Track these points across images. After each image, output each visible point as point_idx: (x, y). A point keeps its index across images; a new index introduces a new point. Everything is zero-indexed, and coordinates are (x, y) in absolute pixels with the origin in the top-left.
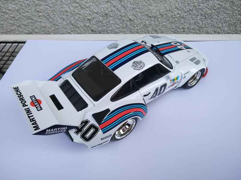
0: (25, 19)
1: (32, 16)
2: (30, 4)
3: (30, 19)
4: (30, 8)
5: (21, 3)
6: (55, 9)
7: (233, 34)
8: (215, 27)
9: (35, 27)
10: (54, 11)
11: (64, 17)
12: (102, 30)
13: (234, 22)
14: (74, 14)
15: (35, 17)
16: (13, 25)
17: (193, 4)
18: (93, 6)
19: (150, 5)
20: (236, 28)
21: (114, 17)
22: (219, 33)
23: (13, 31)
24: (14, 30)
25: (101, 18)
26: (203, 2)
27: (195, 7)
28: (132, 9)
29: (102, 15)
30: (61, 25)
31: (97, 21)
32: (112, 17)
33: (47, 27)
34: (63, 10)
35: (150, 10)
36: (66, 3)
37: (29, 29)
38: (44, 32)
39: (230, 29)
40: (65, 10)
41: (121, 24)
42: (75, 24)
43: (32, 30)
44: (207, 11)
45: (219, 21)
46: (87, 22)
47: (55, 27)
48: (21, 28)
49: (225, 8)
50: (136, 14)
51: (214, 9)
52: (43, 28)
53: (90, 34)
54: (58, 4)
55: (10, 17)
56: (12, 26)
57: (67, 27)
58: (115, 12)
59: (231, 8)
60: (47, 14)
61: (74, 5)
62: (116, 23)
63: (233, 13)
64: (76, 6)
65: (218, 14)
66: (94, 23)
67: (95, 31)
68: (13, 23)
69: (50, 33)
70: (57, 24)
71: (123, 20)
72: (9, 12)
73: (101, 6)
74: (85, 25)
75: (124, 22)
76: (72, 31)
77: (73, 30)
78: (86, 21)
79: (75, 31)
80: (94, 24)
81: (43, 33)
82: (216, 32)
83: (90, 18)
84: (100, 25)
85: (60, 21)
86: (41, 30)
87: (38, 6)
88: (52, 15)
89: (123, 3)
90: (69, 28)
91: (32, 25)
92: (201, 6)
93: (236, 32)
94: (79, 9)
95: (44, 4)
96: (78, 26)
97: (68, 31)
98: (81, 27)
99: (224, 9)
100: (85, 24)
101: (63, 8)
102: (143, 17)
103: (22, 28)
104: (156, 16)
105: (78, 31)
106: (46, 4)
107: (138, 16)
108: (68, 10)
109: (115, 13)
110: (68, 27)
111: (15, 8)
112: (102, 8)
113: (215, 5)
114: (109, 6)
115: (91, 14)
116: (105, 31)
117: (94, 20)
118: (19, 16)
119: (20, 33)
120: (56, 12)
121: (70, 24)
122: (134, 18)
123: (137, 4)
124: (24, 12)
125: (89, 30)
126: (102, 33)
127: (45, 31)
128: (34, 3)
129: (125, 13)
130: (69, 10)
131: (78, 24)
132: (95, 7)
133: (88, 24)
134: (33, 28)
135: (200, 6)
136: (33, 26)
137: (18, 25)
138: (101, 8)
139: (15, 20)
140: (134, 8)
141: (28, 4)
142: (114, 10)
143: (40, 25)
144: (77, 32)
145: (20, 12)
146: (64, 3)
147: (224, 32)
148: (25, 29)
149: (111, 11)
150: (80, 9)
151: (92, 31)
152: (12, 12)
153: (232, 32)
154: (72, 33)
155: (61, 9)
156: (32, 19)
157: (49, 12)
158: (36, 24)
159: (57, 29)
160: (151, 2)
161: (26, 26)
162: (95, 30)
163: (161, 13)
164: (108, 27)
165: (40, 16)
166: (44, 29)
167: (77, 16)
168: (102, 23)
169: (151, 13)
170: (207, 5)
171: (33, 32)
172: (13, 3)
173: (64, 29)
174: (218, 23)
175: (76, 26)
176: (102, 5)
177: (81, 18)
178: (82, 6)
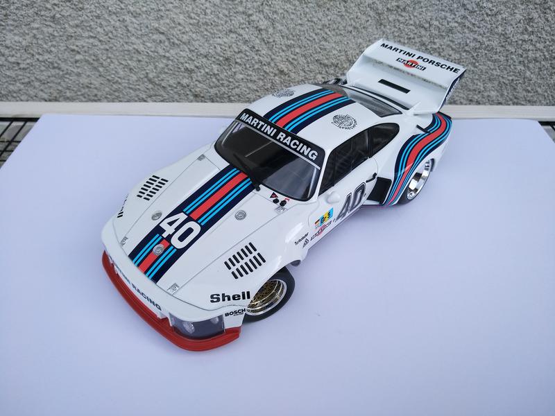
0: (43, 68)
1: (59, 62)
2: (56, 34)
3: (54, 68)
4: (54, 43)
5: (34, 31)
6: (111, 45)
7: (509, 105)
8: (470, 90)
9: (64, 86)
10: (110, 50)
11: (133, 64)
12: (219, 94)
13: (510, 78)
14: (154, 58)
15: (67, 64)
16: (15, 81)
17: (419, 40)
18: (197, 40)
19: (326, 40)
20: (515, 94)
21: (245, 65)
22: (478, 103)
23: (15, 95)
24: (15, 92)
25: (215, 67)
26: (442, 36)
27: (424, 44)
28: (284, 48)
29: (218, 59)
30: (125, 83)
31: (207, 73)
32: (240, 65)
33: (92, 86)
34: (131, 48)
35: (325, 49)
36: (136, 32)
37: (52, 91)
38: (85, 97)
39: (502, 95)
40: (134, 49)
41: (261, 82)
42: (156, 79)
43: (58, 93)
44: (450, 56)
45: (477, 77)
46: (184, 77)
47: (112, 85)
48: (32, 88)
49: (488, 48)
50: (293, 59)
51: (465, 51)
52: (83, 88)
53: (191, 102)
54: (119, 35)
55: (9, 62)
56: (13, 84)
57: (138, 87)
58: (248, 54)
59: (502, 49)
60: (93, 57)
61: (155, 37)
62: (249, 78)
63: (507, 61)
64: (161, 41)
65: (474, 61)
66: (200, 79)
67: (203, 97)
68: (14, 76)
69: (99, 100)
70: (117, 79)
71: (264, 71)
72: (7, 52)
73: (215, 39)
74: (179, 83)
75: (269, 77)
76: (150, 96)
77: (152, 93)
78: (181, 74)
79: (156, 95)
80: (199, 82)
81: (84, 99)
82: (471, 100)
83: (190, 66)
84: (213, 82)
85: (122, 73)
86: (79, 93)
87: (73, 40)
88: (104, 60)
89: (264, 36)
90: (142, 89)
91: (59, 81)
92: (438, 44)
93: (515, 100)
94: (167, 47)
95: (86, 34)
96: (163, 85)
97: (141, 95)
98: (169, 86)
99: (488, 50)
100: (178, 80)
101: (130, 44)
102: (311, 67)
103: (35, 88)
104: (340, 63)
105: (163, 97)
106: (92, 34)
107: (298, 63)
108: (141, 48)
109: (247, 56)
110: (142, 87)
111: (19, 42)
112: (218, 44)
113: (468, 42)
114: (233, 40)
115: (193, 58)
116: (225, 96)
117: (200, 72)
118: (28, 61)
119: (30, 98)
120: (114, 53)
121: (146, 79)
122: (290, 67)
123: (295, 38)
124: (40, 51)
125: (188, 94)
126: (217, 102)
127: (88, 95)
128: (65, 32)
129: (270, 56)
130: (143, 49)
131: (162, 80)
132: (203, 43)
133: (185, 81)
134: (60, 88)
135: (435, 43)
136: (59, 83)
137: (27, 80)
138: (216, 46)
139: (20, 69)
140: (289, 47)
141: (51, 34)
142: (246, 51)
143: (77, 82)
144: (162, 99)
145: (32, 52)
146: (133, 32)
147: (489, 100)
148: (42, 90)
149: (239, 52)
150: (169, 46)
151: (196, 96)
152: (14, 52)
153: (507, 101)
154: (149, 99)
155: (125, 45)
156: (59, 69)
157: (99, 52)
158: (67, 80)
159: (115, 91)
160: (326, 33)
161: (44, 83)
162: (202, 95)
163: (350, 56)
164: (231, 87)
165: (76, 61)
166: (87, 90)
167: (162, 62)
168: (218, 78)
169: (327, 57)
170: (449, 42)
171: (60, 97)
172: (15, 31)
173: (131, 91)
174: (475, 81)
175: (160, 85)
176: (219, 39)
177: (170, 67)
178: (172, 41)
